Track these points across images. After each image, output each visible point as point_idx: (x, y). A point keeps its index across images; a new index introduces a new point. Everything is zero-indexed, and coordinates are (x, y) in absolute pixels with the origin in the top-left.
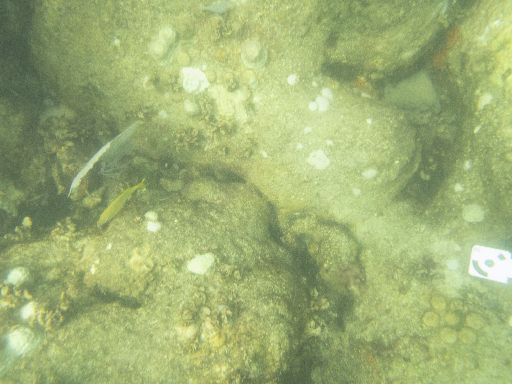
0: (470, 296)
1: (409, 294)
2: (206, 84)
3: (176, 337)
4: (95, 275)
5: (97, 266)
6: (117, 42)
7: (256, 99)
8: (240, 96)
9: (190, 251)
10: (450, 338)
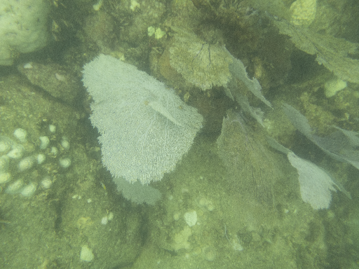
2: (190, 225)
3: (40, 264)
4: (72, 199)
5: (77, 198)
6: (202, 178)
7: (187, 256)
8: (187, 246)
9: (93, 245)
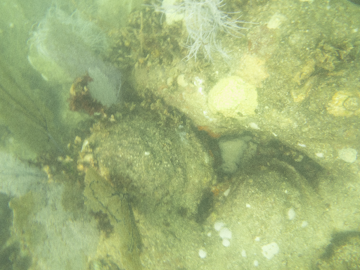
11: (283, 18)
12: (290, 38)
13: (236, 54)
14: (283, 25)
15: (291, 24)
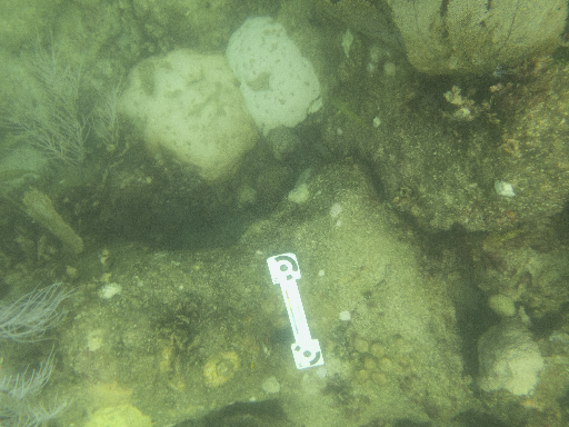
0: (342, 354)
1: (365, 394)
10: (388, 364)
11: (99, 332)
12: (124, 341)
13: (79, 394)
14: (106, 339)
15: (112, 331)
